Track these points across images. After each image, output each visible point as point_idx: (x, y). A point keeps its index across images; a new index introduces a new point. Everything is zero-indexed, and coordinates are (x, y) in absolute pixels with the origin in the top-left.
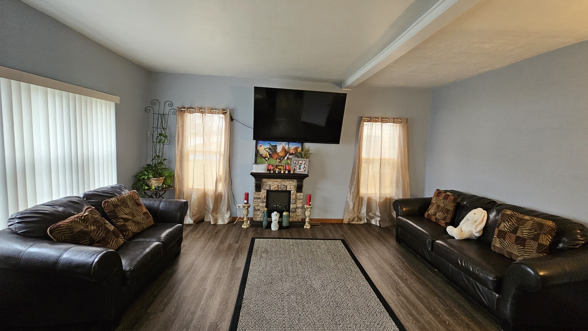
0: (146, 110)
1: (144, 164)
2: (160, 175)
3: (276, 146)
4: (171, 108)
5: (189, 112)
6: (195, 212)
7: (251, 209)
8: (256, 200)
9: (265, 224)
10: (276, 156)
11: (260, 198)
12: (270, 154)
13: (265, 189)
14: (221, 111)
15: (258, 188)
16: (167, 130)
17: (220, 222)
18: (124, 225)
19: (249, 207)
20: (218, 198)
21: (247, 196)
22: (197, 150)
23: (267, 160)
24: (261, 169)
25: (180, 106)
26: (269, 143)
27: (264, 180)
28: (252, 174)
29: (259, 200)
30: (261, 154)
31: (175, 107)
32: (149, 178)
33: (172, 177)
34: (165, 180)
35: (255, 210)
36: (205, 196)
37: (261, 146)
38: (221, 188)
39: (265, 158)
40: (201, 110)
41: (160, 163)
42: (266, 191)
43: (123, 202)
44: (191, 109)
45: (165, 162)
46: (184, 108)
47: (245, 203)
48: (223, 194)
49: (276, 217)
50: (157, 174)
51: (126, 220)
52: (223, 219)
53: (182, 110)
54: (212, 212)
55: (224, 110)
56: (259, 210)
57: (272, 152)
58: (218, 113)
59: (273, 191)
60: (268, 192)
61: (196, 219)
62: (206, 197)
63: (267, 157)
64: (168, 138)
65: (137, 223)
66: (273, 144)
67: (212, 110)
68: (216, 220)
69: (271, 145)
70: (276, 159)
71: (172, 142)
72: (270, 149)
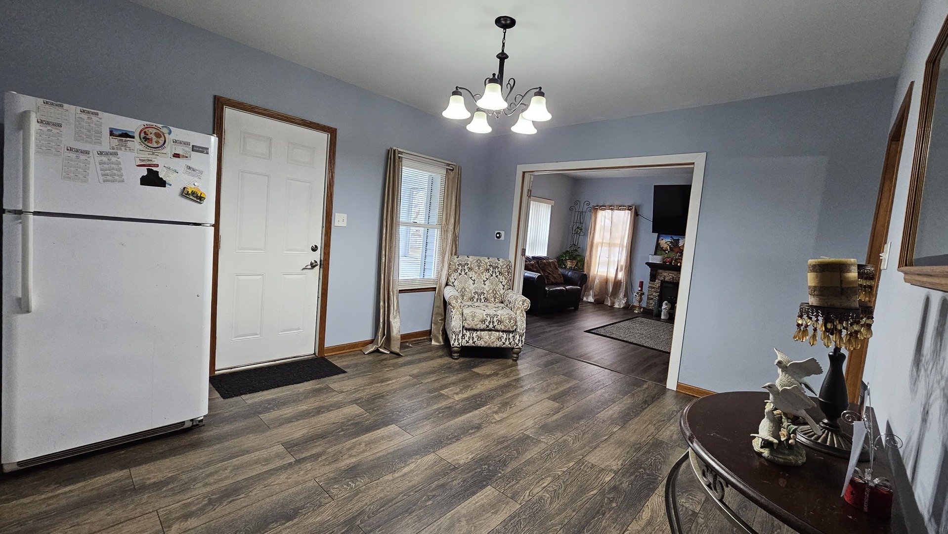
0: (571, 209)
1: (564, 251)
2: (574, 259)
3: (678, 240)
4: (588, 206)
5: (601, 210)
6: (597, 293)
7: (645, 298)
8: (650, 289)
9: (655, 311)
10: (677, 250)
11: (654, 288)
12: (670, 247)
13: (659, 280)
14: (627, 208)
15: (653, 278)
16: (584, 224)
17: (616, 306)
18: (548, 276)
19: (643, 294)
20: (617, 284)
21: (641, 284)
22: (604, 241)
23: (666, 253)
24: (657, 260)
25: (595, 205)
26: (671, 237)
27: (660, 271)
28: (648, 264)
29: (653, 290)
30: (662, 247)
31: (591, 206)
32: (566, 260)
33: (582, 261)
34: (577, 263)
35: (648, 299)
36: (606, 281)
37: (662, 239)
38: (621, 276)
39: (665, 251)
40: (611, 208)
41: (575, 250)
42: (660, 282)
43: (549, 264)
44: (603, 207)
45: (579, 250)
46: (598, 206)
47: (639, 290)
48: (622, 281)
49: (666, 306)
50: (573, 258)
51: (549, 274)
52: (620, 303)
53: (596, 209)
54: (611, 296)
55: (630, 207)
56: (652, 299)
57: (673, 245)
58: (625, 209)
59: (667, 282)
60: (663, 282)
61: (597, 299)
62: (608, 283)
63: (667, 250)
64: (583, 230)
65: (554, 278)
66: (676, 238)
67: (620, 207)
68: (613, 303)
69: (673, 238)
70: (677, 253)
71: (586, 235)
72: (671, 242)
